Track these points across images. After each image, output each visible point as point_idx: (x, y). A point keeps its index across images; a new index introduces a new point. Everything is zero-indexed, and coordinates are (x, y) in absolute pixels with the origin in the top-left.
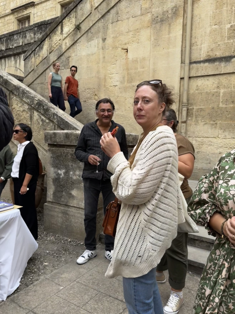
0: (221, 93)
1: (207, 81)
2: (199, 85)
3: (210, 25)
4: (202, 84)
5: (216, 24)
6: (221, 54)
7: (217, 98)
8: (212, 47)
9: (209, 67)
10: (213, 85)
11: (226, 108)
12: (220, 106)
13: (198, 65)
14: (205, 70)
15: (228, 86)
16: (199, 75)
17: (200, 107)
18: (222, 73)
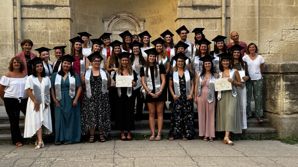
0: (49, 33)
1: (37, 22)
2: (31, 26)
4: (33, 24)
6: (46, 3)
7: (47, 37)
9: (38, 12)
10: (42, 26)
11: (54, 45)
12: (49, 44)
13: (29, 8)
14: (34, 14)
15: (54, 28)
16: (30, 17)
18: (49, 17)
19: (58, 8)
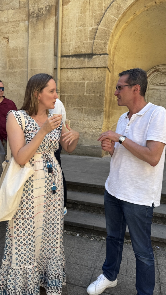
0: (85, 84)
1: (75, 73)
2: (69, 76)
3: (77, 26)
4: (72, 75)
5: (81, 25)
6: (85, 51)
7: (83, 88)
8: (78, 44)
9: (76, 61)
11: (89, 96)
12: (85, 95)
13: (68, 58)
14: (73, 64)
15: (91, 78)
16: (69, 67)
17: (70, 95)
18: (86, 67)
19: (96, 56)
